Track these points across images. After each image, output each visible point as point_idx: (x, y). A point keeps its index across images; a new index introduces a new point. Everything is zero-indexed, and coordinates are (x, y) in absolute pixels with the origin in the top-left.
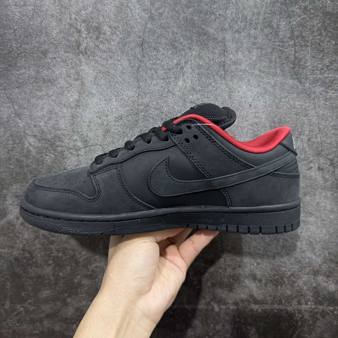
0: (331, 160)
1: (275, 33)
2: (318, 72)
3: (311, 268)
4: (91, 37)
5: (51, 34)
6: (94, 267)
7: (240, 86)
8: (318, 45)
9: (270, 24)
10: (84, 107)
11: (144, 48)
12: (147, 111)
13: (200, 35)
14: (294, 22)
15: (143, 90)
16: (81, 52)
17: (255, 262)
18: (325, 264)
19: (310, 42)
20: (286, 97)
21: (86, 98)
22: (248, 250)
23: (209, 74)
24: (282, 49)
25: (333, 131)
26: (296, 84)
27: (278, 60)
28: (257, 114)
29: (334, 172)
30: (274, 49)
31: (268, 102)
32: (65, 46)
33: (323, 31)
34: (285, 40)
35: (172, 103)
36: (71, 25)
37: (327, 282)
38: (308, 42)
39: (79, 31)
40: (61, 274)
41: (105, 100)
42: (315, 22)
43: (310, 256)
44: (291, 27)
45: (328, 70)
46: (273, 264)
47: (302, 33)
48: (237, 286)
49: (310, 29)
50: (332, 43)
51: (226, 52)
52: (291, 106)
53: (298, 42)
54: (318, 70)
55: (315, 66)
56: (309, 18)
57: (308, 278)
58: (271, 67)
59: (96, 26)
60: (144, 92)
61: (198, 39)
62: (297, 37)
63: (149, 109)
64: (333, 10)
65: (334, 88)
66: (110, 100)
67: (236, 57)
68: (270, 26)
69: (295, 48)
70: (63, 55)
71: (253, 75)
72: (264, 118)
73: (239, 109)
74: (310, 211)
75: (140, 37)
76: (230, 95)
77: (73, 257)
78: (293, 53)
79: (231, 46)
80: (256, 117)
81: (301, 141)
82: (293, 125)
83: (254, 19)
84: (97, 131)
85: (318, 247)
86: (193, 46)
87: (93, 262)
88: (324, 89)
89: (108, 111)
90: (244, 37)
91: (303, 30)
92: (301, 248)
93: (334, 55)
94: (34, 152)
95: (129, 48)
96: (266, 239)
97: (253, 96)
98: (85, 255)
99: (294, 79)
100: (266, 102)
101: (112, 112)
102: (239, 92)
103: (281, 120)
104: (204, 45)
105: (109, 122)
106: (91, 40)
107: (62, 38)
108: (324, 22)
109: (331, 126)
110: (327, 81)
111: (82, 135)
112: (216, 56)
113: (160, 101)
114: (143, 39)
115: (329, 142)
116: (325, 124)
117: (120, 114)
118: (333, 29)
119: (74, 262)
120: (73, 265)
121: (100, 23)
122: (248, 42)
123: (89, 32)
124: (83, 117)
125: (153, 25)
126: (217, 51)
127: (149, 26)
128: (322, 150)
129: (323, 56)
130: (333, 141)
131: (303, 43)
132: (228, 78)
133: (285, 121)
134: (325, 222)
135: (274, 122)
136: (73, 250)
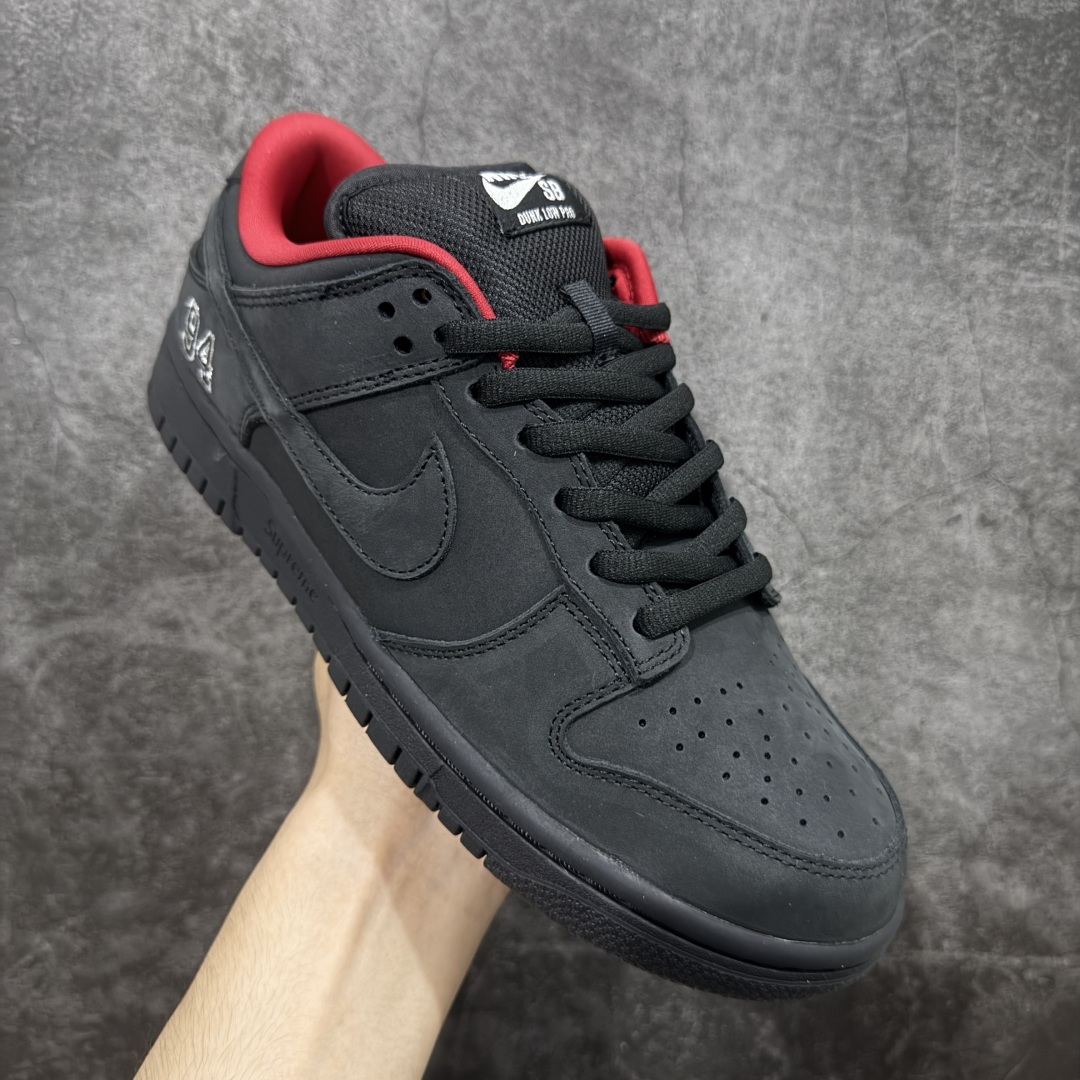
0: (1024, 495)
1: (847, 85)
2: (984, 212)
3: (952, 833)
4: (258, 95)
5: (134, 85)
7: (732, 256)
8: (983, 124)
9: (830, 55)
11: (427, 130)
13: (605, 88)
14: (909, 51)
16: (228, 142)
18: (996, 824)
19: (958, 114)
20: (880, 291)
23: (633, 214)
24: (869, 135)
25: (1030, 403)
26: (912, 251)
27: (855, 172)
28: (786, 346)
29: (1030, 532)
30: (841, 136)
31: (822, 306)
32: (176, 123)
33: (1001, 80)
34: (880, 106)
36: (195, 55)
37: (1002, 879)
38: (952, 112)
39: (221, 76)
40: (168, 840)
42: (977, 49)
43: (951, 796)
44: (898, 64)
45: (1017, 205)
47: (934, 87)
49: (960, 73)
50: (1030, 117)
51: (688, 146)
52: (896, 320)
53: (922, 115)
54: (982, 205)
55: (974, 193)
56: (957, 35)
57: (942, 865)
58: (833, 193)
59: (274, 59)
61: (599, 104)
62: (919, 98)
64: (1035, 10)
65: (1034, 265)
67: (719, 162)
68: (830, 60)
69: (910, 133)
70: (170, 152)
71: (772, 219)
72: (809, 359)
73: (727, 328)
74: (951, 654)
75: (413, 95)
76: (701, 283)
77: (203, 788)
78: (904, 148)
79: (706, 126)
80: (784, 355)
81: (927, 434)
82: (901, 381)
83: (779, 37)
85: (977, 769)
86: (581, 125)
88: (1000, 265)
90: (747, 98)
91: (935, 77)
92: (922, 773)
93: (1036, 156)
94: (79, 457)
95: (379, 131)
97: (773, 289)
98: (241, 782)
99: (906, 233)
100: (813, 308)
102: (728, 272)
103: (861, 363)
104: (617, 121)
106: (258, 103)
107: (168, 98)
108: (1005, 50)
109: (1023, 385)
110: (1013, 239)
112: (658, 156)
114: (424, 101)
115: (1015, 435)
116: (1002, 379)
118: (1034, 72)
119: (209, 803)
120: (206, 812)
121: (288, 50)
122: (761, 112)
123: (253, 79)
125: (456, 55)
126: (659, 141)
127: (444, 58)
128: (994, 463)
129: (1000, 161)
130: (1028, 434)
131: (938, 119)
132: (696, 228)
133: (874, 369)
134: (1000, 692)
135: (841, 371)
136: (205, 767)
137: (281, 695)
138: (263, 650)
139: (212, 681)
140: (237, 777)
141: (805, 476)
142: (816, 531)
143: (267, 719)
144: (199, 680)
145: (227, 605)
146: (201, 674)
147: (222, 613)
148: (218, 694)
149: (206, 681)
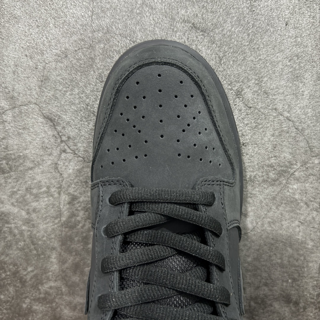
6: (48, 288)
10: (4, 41)
12: (108, 40)
15: (99, 4)
17: (290, 278)
21: (7, 25)
22: (279, 261)
28: (299, 39)
35: (151, 24)
40: (2, 297)
41: (38, 26)
46: (317, 281)
48: (262, 311)
60: (102, 7)
63: (112, 37)
66: (46, 25)
72: (312, 46)
73: (267, 30)
76: (252, 6)
77: (15, 273)
80: (297, 44)
84: (29, 81)
87: (45, 281)
89: (44, 45)
96: (308, 245)
97: (292, 7)
98: (32, 271)
100: (314, 17)
101: (50, 46)
105: (47, 64)
111: (6, 88)
113: (129, 22)
117: (63, 49)
119: (19, 281)
120: (18, 285)
124: (5, 58)
136: (15, 265)
137: (46, 232)
138: (34, 210)
139: (13, 225)
140: (30, 269)
141: (309, 110)
142: (314, 139)
143: (40, 243)
144: (6, 225)
145: (15, 190)
146: (8, 222)
147: (14, 193)
148: (16, 231)
149: (10, 226)
